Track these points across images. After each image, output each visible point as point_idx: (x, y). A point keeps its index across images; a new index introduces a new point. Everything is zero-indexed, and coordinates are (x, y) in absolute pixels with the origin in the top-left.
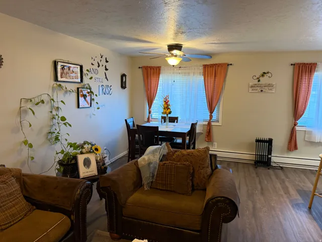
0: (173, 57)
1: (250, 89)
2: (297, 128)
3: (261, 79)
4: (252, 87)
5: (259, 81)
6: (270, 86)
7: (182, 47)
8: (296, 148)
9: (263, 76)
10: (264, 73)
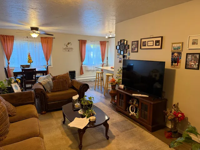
0: (35, 33)
1: (64, 50)
2: (83, 66)
3: (68, 45)
4: (64, 49)
5: (67, 46)
6: (72, 48)
7: (38, 29)
8: (83, 73)
9: (68, 44)
10: (69, 43)
